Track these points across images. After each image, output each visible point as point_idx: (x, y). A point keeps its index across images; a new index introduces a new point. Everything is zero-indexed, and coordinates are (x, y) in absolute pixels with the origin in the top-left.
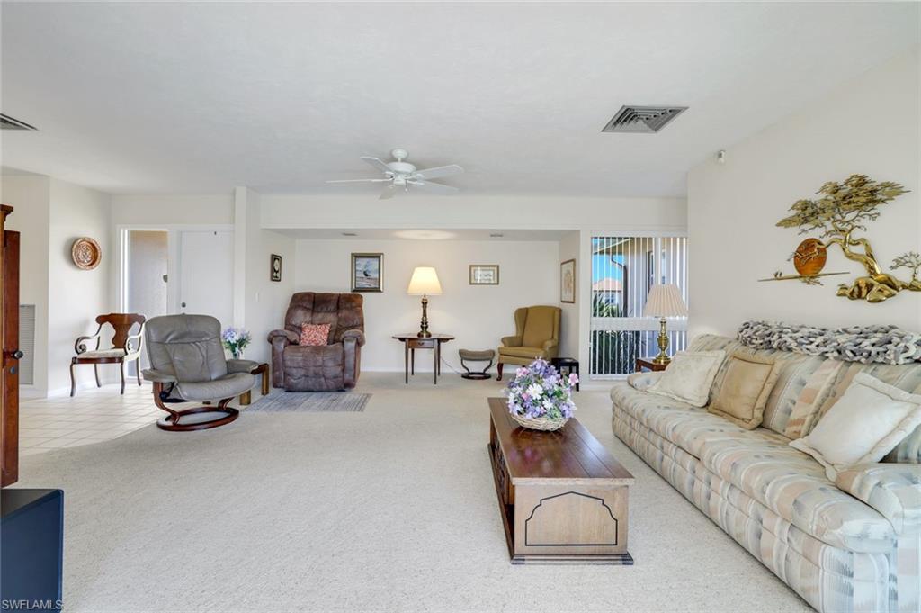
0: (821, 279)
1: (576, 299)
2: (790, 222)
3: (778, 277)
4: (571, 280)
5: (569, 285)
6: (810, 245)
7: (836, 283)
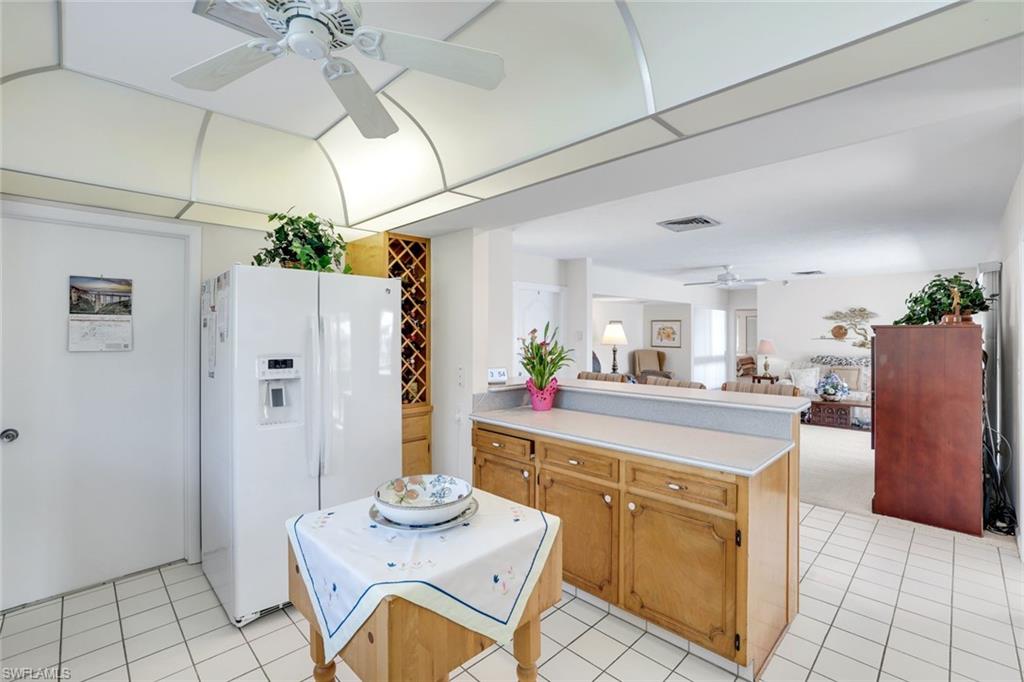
0: (845, 340)
1: (684, 346)
2: (831, 318)
3: (823, 338)
4: (674, 333)
5: (669, 336)
6: (841, 327)
7: (851, 342)
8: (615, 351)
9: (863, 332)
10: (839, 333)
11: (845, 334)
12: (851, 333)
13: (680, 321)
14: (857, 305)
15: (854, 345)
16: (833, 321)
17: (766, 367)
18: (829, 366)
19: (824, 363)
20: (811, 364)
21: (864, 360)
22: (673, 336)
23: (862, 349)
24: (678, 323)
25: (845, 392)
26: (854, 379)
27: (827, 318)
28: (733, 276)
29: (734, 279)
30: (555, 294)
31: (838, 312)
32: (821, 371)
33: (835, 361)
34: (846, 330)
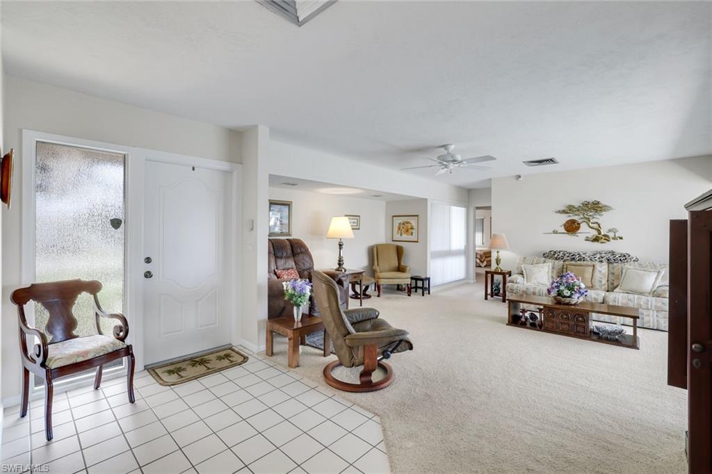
0: (578, 235)
1: (421, 240)
2: (564, 212)
3: (555, 232)
4: (412, 228)
5: (407, 231)
6: (573, 222)
7: (584, 236)
8: (341, 246)
9: (596, 226)
10: (572, 228)
11: (578, 228)
12: (584, 227)
13: (417, 216)
14: (591, 199)
15: (587, 239)
16: (567, 215)
17: (498, 261)
18: (562, 262)
19: (556, 259)
20: (544, 259)
21: (598, 256)
22: (410, 231)
23: (596, 244)
24: (416, 218)
25: (582, 294)
26: (588, 275)
27: (560, 212)
28: (452, 156)
29: (454, 161)
30: (225, 172)
31: (571, 206)
32: (553, 268)
33: (568, 257)
34: (579, 224)
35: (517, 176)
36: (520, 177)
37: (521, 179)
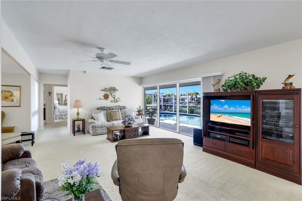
0: (108, 100)
2: (104, 90)
3: (100, 99)
6: (107, 94)
7: (110, 100)
9: (114, 96)
10: (106, 97)
11: (108, 97)
12: (110, 97)
13: (20, 87)
14: (113, 86)
15: (111, 102)
16: (104, 92)
17: (78, 114)
18: (106, 111)
19: (104, 110)
21: (117, 107)
24: (19, 88)
27: (102, 90)
31: (106, 88)
32: (104, 114)
33: (108, 109)
34: (109, 95)
35: (84, 71)
36: (85, 72)
37: (86, 73)
